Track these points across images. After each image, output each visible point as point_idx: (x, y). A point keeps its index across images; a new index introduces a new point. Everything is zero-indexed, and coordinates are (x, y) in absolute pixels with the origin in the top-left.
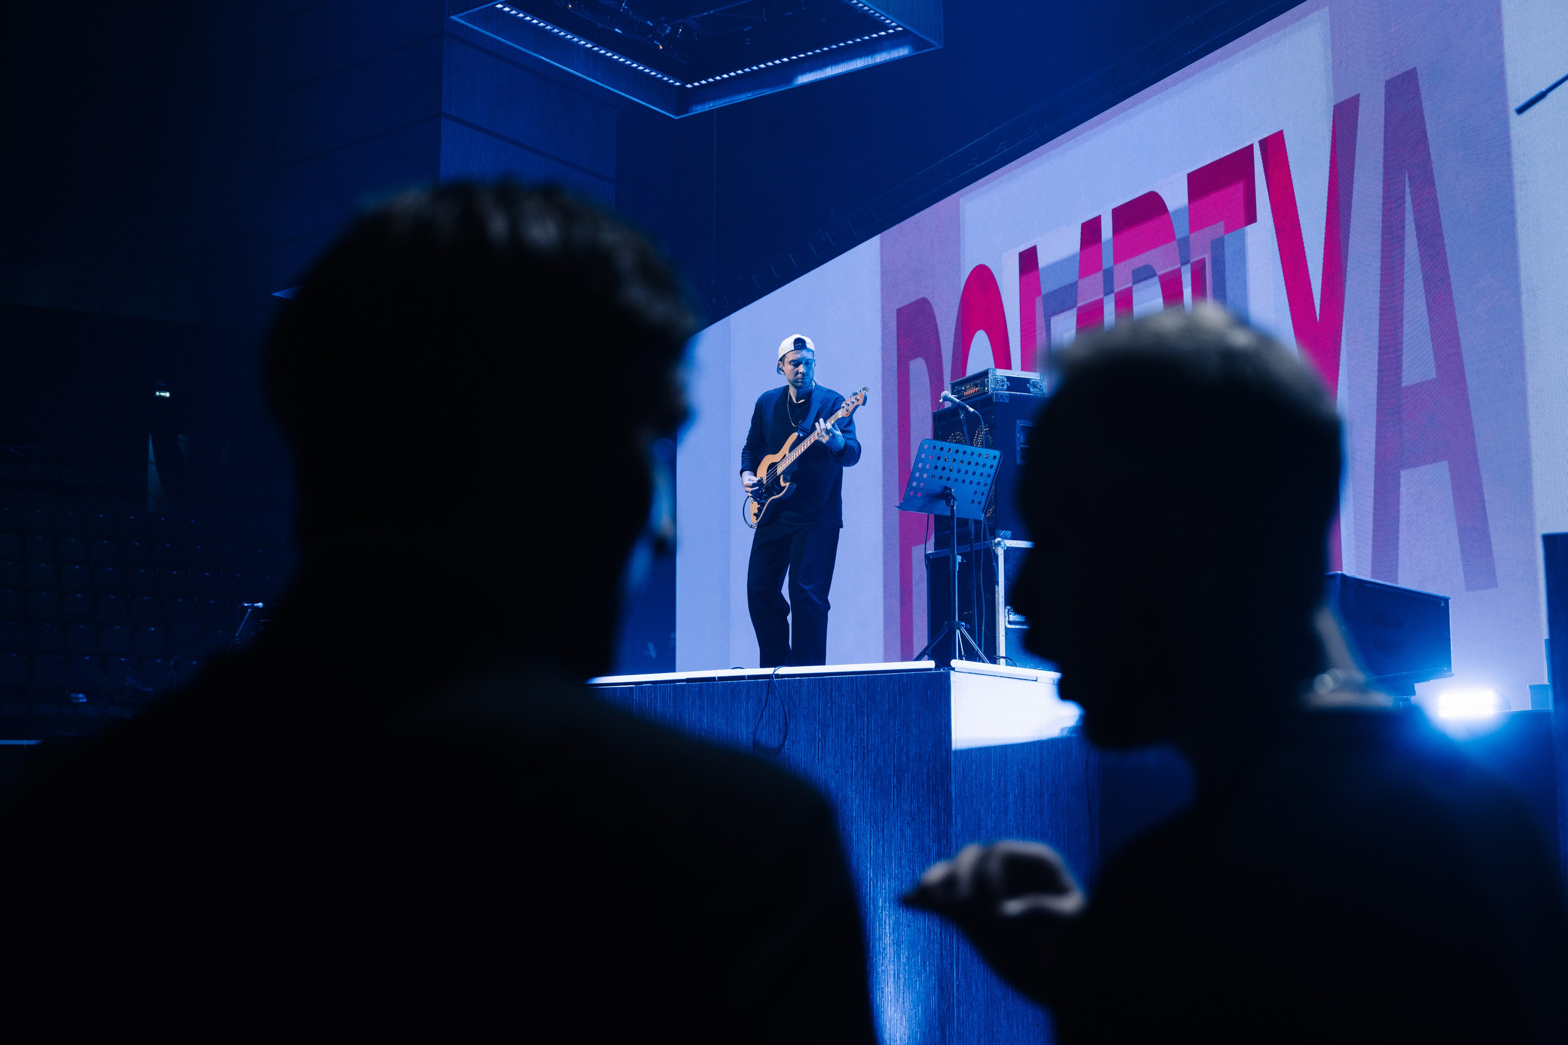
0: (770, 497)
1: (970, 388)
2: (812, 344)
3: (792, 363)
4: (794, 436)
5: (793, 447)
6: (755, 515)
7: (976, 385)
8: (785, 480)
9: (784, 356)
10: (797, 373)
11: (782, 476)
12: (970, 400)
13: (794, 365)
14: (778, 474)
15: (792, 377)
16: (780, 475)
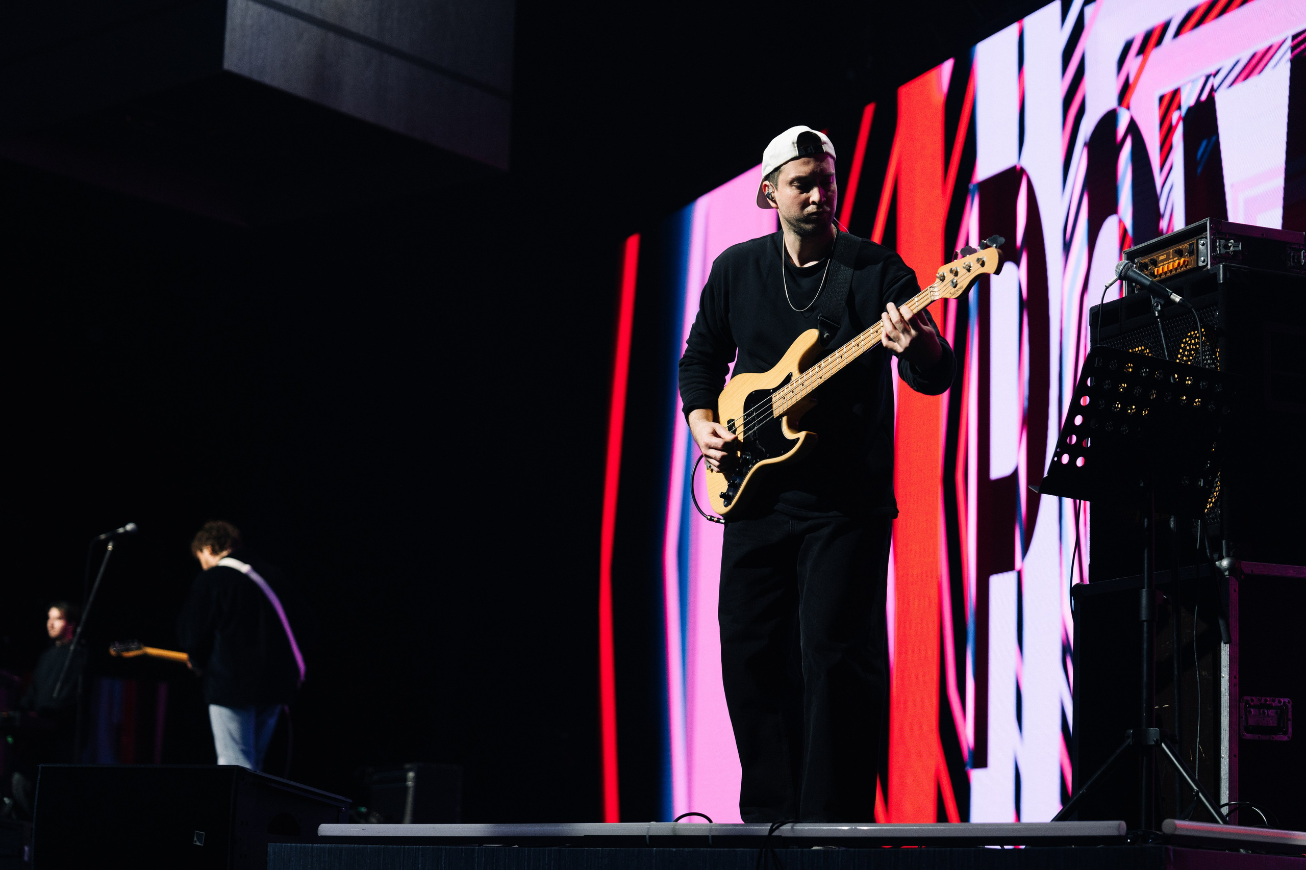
0: (757, 462)
1: (1167, 259)
2: (831, 144)
3: (796, 184)
4: (808, 338)
5: (807, 362)
6: (723, 496)
7: (1180, 254)
8: (793, 427)
9: (777, 169)
10: (805, 204)
11: (785, 419)
12: (1175, 281)
13: (798, 188)
14: (776, 414)
15: (794, 212)
16: (781, 416)
